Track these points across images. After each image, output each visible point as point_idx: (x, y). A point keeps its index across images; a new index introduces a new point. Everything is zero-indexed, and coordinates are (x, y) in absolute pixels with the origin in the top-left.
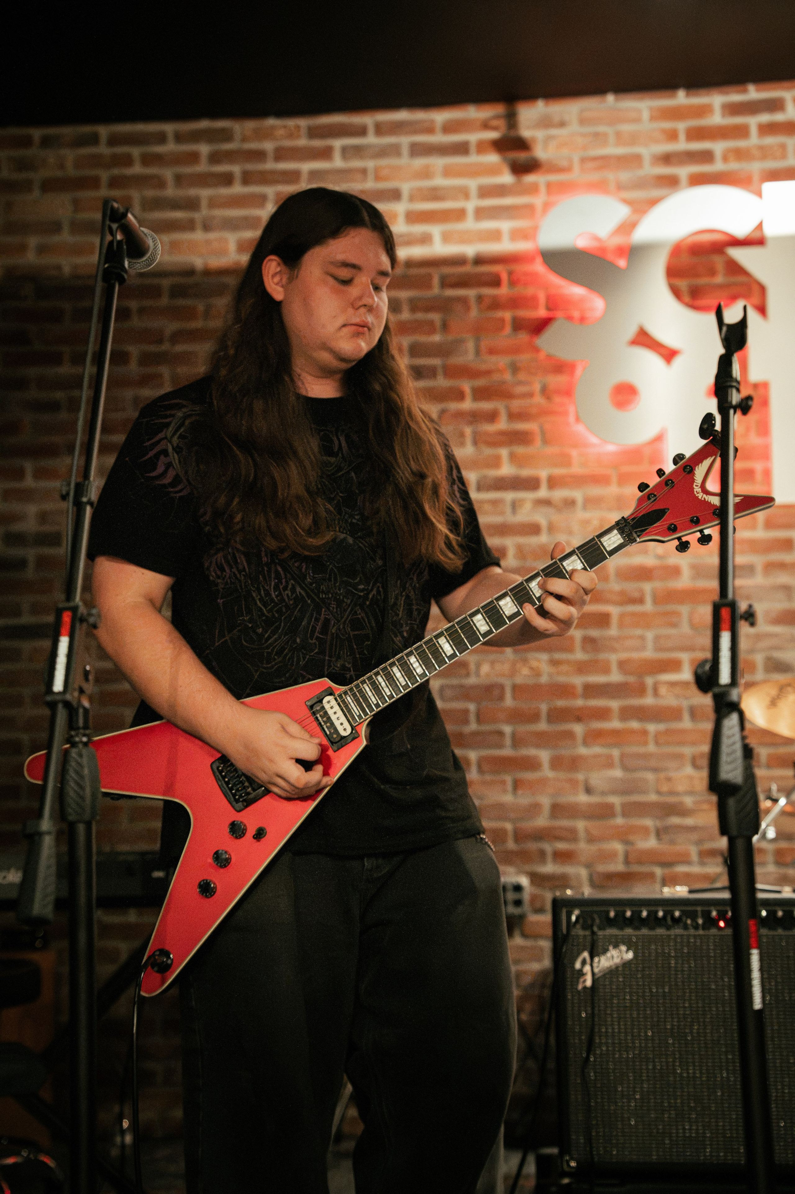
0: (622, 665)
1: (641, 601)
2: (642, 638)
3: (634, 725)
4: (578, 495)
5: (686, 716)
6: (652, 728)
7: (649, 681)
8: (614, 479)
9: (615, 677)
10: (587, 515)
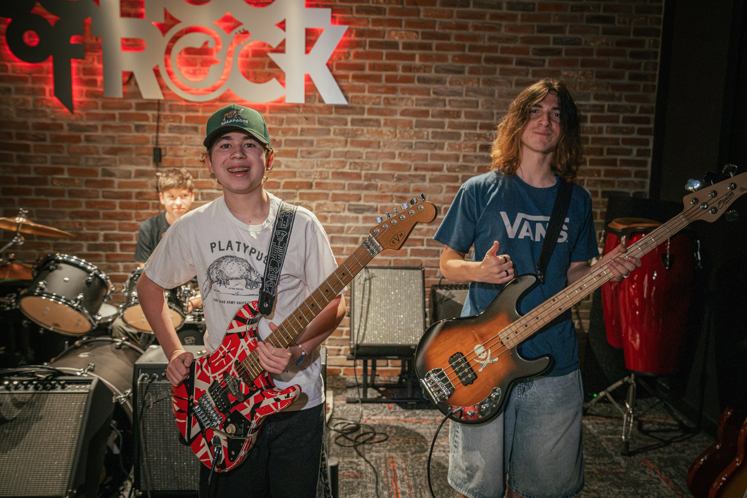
0: (36, 169)
1: (44, 140)
2: (45, 157)
3: (43, 197)
4: (12, 86)
5: (66, 194)
6: (51, 199)
7: (49, 177)
8: (30, 79)
9: (33, 175)
10: (17, 97)
